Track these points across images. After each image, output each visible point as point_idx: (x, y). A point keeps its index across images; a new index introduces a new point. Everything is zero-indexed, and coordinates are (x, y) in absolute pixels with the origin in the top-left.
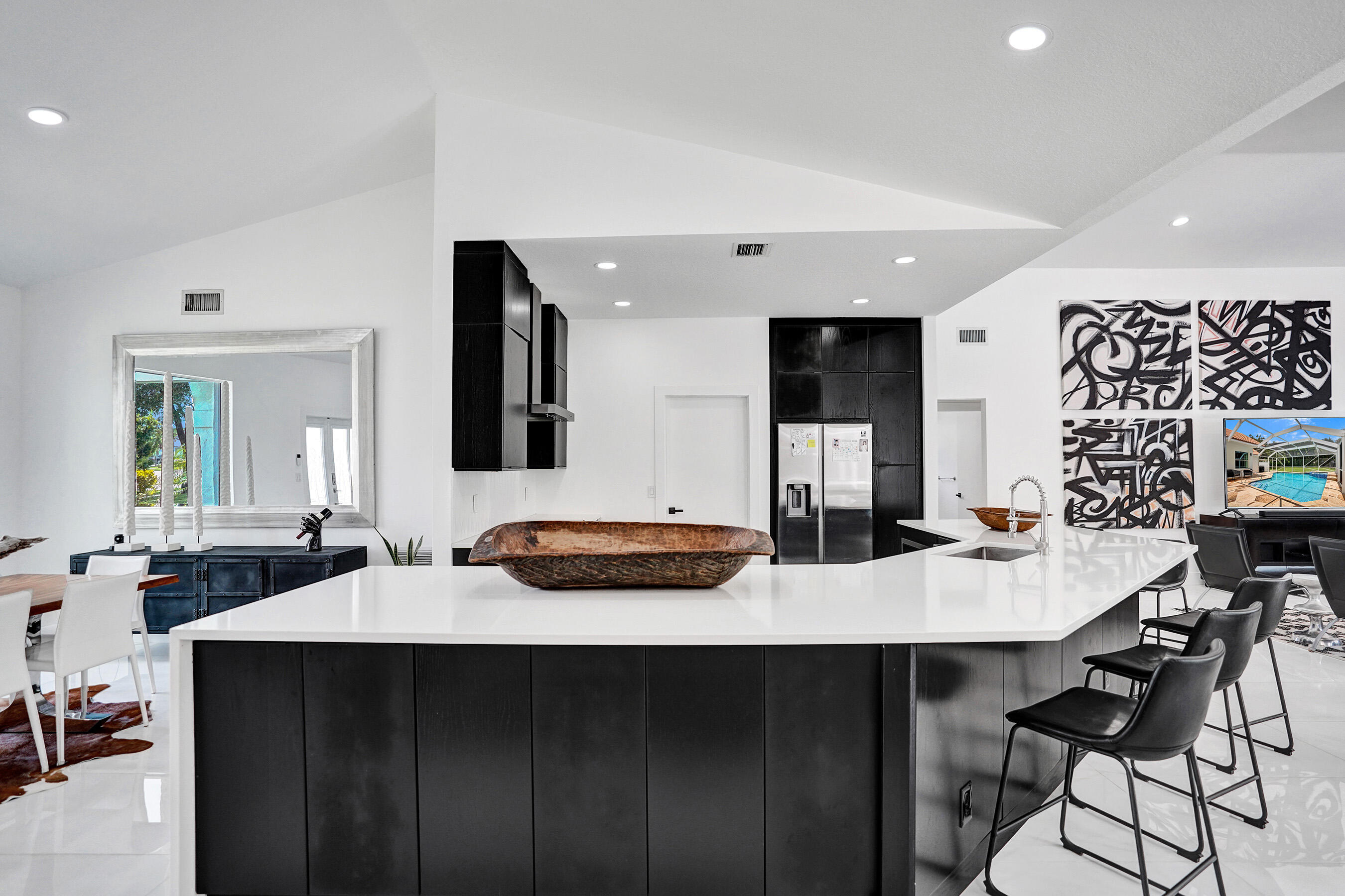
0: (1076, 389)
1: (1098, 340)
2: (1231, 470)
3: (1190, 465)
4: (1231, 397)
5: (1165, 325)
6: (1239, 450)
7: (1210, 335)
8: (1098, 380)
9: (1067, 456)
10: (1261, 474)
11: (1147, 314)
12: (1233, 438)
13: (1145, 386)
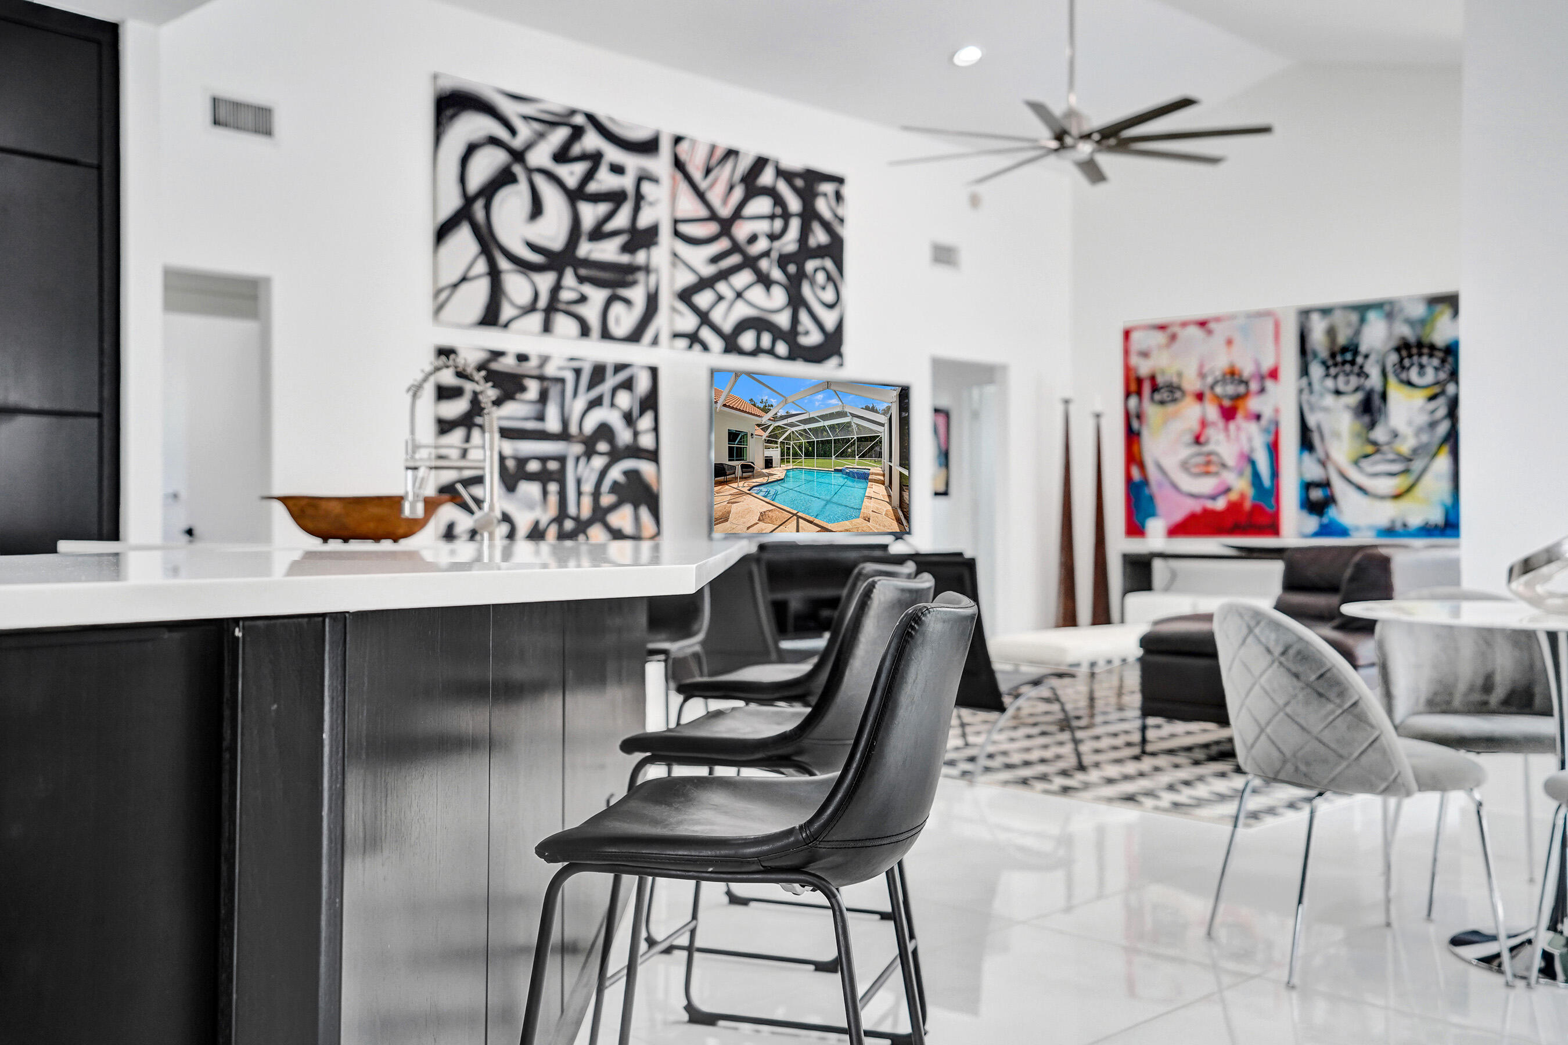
0: (464, 279)
1: (504, 178)
2: (722, 464)
3: (653, 456)
4: (717, 330)
5: (617, 169)
6: (734, 428)
7: (688, 205)
8: (504, 264)
9: (445, 426)
10: (765, 471)
11: (592, 141)
12: (725, 405)
13: (588, 289)
